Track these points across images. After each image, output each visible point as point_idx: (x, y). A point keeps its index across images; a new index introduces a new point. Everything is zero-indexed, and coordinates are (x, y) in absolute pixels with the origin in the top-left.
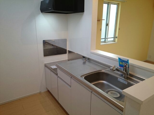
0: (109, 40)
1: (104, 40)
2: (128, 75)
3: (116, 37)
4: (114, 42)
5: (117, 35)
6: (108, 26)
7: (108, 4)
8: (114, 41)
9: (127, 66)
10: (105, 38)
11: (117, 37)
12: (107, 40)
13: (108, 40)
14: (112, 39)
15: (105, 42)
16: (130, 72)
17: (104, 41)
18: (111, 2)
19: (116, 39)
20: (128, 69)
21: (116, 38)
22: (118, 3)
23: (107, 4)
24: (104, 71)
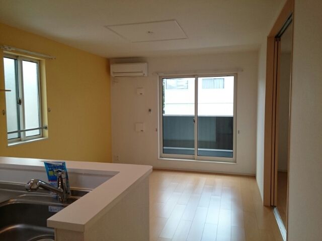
0: (28, 134)
1: (16, 135)
2: (69, 193)
3: (44, 126)
4: (42, 137)
5: (46, 123)
6: (22, 104)
7: (15, 60)
8: (42, 135)
9: (64, 176)
10: (19, 131)
11: (46, 128)
12: (25, 134)
13: (26, 136)
14: (37, 132)
15: (20, 140)
16: (72, 188)
17: (17, 137)
18: (21, 56)
19: (46, 132)
20: (67, 182)
21: (44, 129)
22: (40, 60)
23: (13, 60)
24: (16, 200)
